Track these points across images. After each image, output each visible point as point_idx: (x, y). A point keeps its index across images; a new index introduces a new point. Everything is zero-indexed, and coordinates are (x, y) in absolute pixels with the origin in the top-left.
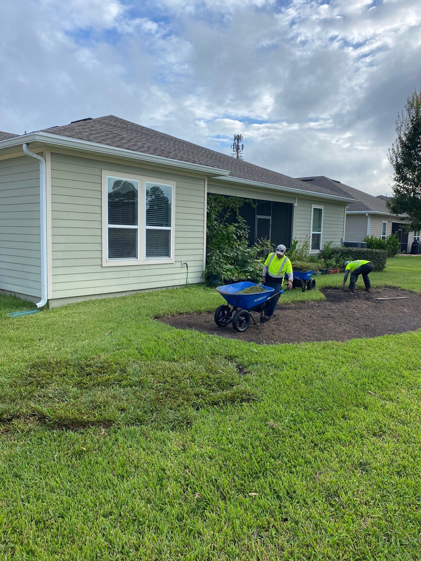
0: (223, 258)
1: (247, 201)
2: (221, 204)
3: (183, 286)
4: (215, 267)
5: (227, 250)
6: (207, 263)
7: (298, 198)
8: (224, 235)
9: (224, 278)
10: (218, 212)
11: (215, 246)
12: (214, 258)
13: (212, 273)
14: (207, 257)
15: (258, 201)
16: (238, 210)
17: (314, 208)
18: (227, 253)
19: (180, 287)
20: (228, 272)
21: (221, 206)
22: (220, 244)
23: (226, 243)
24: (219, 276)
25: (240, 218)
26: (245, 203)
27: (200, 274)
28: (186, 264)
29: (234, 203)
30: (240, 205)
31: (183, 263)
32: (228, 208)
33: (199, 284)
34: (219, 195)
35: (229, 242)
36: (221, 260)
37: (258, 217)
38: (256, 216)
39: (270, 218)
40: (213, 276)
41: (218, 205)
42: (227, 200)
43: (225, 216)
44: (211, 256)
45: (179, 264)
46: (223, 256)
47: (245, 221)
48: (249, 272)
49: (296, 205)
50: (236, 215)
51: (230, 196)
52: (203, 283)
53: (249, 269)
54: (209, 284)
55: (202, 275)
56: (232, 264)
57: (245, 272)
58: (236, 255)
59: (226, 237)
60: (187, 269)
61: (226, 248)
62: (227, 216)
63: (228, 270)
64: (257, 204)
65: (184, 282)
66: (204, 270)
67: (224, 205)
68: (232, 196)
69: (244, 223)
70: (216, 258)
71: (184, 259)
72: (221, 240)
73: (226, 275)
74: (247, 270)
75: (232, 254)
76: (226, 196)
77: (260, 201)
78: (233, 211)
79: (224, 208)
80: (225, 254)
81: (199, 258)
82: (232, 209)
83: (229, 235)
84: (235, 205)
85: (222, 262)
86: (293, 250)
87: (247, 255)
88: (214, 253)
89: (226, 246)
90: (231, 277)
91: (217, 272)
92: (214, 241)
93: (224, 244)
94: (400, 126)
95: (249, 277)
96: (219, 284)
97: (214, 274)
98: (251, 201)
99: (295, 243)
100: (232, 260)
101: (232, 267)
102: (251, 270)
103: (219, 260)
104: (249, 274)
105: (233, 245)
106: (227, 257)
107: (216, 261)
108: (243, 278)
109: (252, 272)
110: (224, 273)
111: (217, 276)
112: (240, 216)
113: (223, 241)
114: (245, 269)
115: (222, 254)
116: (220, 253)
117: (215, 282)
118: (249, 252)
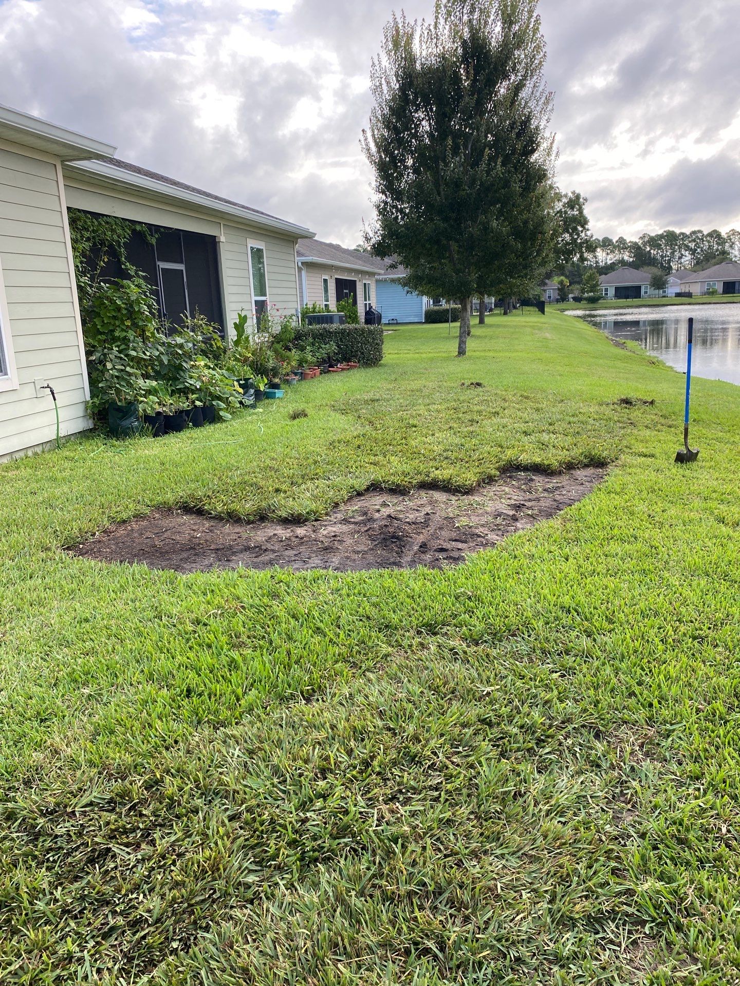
0: (131, 364)
1: (138, 228)
2: (87, 235)
3: (48, 444)
4: (117, 386)
5: (135, 345)
6: (93, 382)
7: (224, 225)
8: (119, 309)
9: (144, 410)
10: (84, 255)
11: (99, 337)
12: (109, 366)
13: (114, 402)
14: (90, 364)
15: (158, 227)
16: (122, 250)
17: (252, 248)
18: (134, 349)
19: (41, 447)
20: (150, 397)
21: (88, 239)
22: (113, 331)
23: (128, 326)
24: (132, 408)
25: (131, 269)
26: (134, 231)
27: (79, 411)
28: (48, 387)
29: (113, 231)
30: (125, 237)
31: (38, 387)
32: (102, 243)
33: (85, 435)
34: (79, 210)
35: (135, 325)
36: (128, 369)
37: (163, 265)
38: (158, 263)
39: (182, 267)
40: (119, 409)
41: (82, 236)
42: (100, 224)
43: (97, 264)
44: (102, 362)
45: (29, 391)
46: (132, 359)
47: (144, 274)
48: (193, 392)
49: (223, 239)
50: (120, 263)
51: (103, 215)
52: (91, 430)
53: (191, 384)
54: (109, 432)
55: (86, 409)
56: (146, 376)
57: (185, 391)
58: (157, 353)
59: (124, 312)
60: (55, 399)
61: (132, 338)
62: (102, 263)
63: (149, 392)
64: (157, 236)
65: (49, 434)
66: (88, 398)
67: (94, 237)
68: (107, 216)
69: (144, 278)
70: (114, 366)
71: (40, 376)
72: (112, 322)
73: (150, 405)
74: (186, 387)
75: (148, 354)
76: (96, 215)
77: (162, 230)
78: (113, 252)
79: (95, 244)
80: (133, 353)
81: (71, 368)
82: (111, 246)
83: (131, 306)
84: (115, 237)
85: (130, 374)
86: (240, 335)
87: (180, 352)
88: (105, 355)
89: (131, 334)
90: (159, 409)
91: (126, 399)
92: (95, 325)
93: (123, 330)
94: (378, 84)
95: (198, 403)
96: (137, 428)
97: (119, 404)
98: (145, 228)
99: (244, 319)
100: (147, 367)
101: (154, 383)
102: (198, 387)
103: (122, 370)
104: (195, 396)
105: (144, 331)
106: (138, 361)
107: (117, 374)
108: (185, 405)
109: (200, 390)
110: (142, 399)
111: (129, 409)
112: (128, 264)
113: (117, 323)
114: (181, 386)
115: (127, 355)
116: (120, 352)
117: (125, 423)
118: (181, 346)
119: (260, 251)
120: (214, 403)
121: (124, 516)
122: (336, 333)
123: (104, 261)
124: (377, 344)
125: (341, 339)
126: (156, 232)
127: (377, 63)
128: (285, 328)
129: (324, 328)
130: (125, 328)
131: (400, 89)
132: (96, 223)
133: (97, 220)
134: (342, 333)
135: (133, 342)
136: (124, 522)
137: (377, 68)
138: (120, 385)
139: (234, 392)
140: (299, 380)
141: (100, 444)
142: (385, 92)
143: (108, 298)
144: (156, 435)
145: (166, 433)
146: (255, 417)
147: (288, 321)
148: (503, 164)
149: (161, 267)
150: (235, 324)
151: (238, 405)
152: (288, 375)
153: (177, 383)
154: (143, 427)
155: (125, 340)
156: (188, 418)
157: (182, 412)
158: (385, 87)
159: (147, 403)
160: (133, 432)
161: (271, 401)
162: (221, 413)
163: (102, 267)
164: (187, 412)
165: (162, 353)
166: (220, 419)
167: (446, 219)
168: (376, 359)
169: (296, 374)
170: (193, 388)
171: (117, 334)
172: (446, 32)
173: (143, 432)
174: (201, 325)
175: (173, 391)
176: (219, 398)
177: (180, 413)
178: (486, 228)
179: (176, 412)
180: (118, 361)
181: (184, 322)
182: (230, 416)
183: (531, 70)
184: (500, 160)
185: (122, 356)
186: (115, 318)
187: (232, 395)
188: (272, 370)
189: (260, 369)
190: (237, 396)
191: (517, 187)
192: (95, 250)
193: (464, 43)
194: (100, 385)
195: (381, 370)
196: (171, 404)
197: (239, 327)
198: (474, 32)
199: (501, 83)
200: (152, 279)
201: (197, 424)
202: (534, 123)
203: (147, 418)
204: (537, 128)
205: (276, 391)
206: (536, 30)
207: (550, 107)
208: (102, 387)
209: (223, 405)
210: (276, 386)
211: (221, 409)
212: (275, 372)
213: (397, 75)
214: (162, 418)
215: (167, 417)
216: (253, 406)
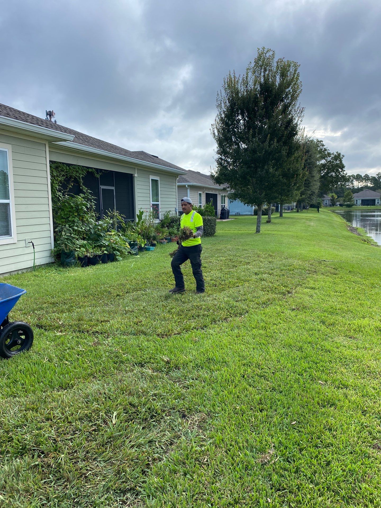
0: (74, 233)
1: (90, 170)
2: (63, 173)
3: (30, 269)
4: (66, 243)
5: (77, 224)
6: (55, 240)
7: (137, 169)
8: (72, 207)
9: (78, 255)
10: (61, 182)
11: (62, 220)
12: (63, 233)
13: (63, 251)
14: (55, 233)
15: (101, 170)
16: (81, 180)
17: (152, 180)
18: (77, 226)
19: (26, 270)
20: (82, 249)
21: (63, 176)
22: (69, 217)
23: (76, 216)
24: (72, 253)
25: (85, 189)
26: (88, 172)
27: (47, 254)
28: (31, 242)
29: (77, 172)
30: (83, 174)
31: (27, 242)
32: (71, 177)
33: (48, 265)
34: (60, 163)
35: (79, 215)
36: (72, 235)
37: (102, 187)
38: (100, 186)
39: (113, 188)
40: (65, 254)
41: (60, 174)
42: (70, 168)
43: (68, 187)
44: (60, 232)
45: (22, 244)
46: (75, 231)
47: (90, 191)
48: (104, 247)
49: (136, 175)
50: (79, 186)
51: (72, 165)
52: (53, 263)
53: (104, 243)
54: (61, 264)
55: (51, 253)
56: (84, 239)
57: (100, 246)
58: (88, 228)
59: (74, 209)
60: (34, 248)
61: (76, 221)
63: (82, 246)
64: (100, 174)
65: (30, 264)
66: (53, 248)
67: (66, 175)
68: (74, 165)
70: (66, 234)
71: (28, 237)
72: (69, 213)
73: (81, 252)
74: (101, 244)
75: (83, 228)
76: (69, 165)
77: (103, 171)
78: (76, 181)
79: (67, 178)
80: (76, 228)
81: (46, 234)
82: (75, 179)
83: (78, 207)
84: (78, 175)
85: (73, 238)
86: (139, 221)
87: (100, 228)
88: (62, 228)
89: (76, 219)
90: (86, 253)
91: (69, 249)
92: (61, 215)
93: (73, 217)
94: (219, 103)
95: (106, 252)
96: (73, 263)
97: (66, 251)
98: (94, 170)
99: (142, 213)
100: (83, 234)
101: (85, 242)
102: (107, 244)
103: (70, 236)
104: (104, 249)
105: (83, 218)
106: (79, 233)
107: (66, 237)
108: (99, 253)
109: (108, 246)
110: (77, 249)
111: (70, 254)
112: (84, 187)
113: (71, 214)
114: (99, 244)
115: (73, 229)
116: (70, 227)
117: (68, 260)
118: (101, 226)
119: (156, 181)
120: (114, 252)
123: (71, 185)
124: (212, 226)
126: (100, 172)
127: (219, 94)
128: (166, 217)
130: (74, 216)
131: (230, 105)
132: (68, 168)
133: (69, 167)
137: (220, 96)
138: (68, 243)
139: (126, 247)
140: (168, 242)
141: (54, 269)
142: (223, 107)
143: (68, 203)
144: (82, 266)
145: (88, 266)
146: (133, 260)
147: (167, 214)
148: (278, 142)
149: (101, 188)
150: (137, 215)
151: (127, 254)
152: (162, 240)
153: (98, 242)
154: (77, 263)
155: (73, 222)
156: (100, 259)
157: (97, 256)
158: (223, 105)
159: (80, 251)
160: (71, 264)
161: (147, 252)
162: (117, 257)
163: (70, 188)
164: (99, 256)
165: (91, 228)
166: (117, 260)
167: (249, 167)
168: (212, 233)
169: (166, 239)
170: (104, 245)
171: (70, 219)
172: (251, 81)
173: (76, 265)
174: (117, 215)
175: (95, 246)
176: (118, 250)
177: (96, 256)
178: (267, 172)
179: (94, 256)
180: (68, 231)
181: (108, 214)
182: (121, 259)
183: (294, 98)
184: (276, 140)
185: (70, 229)
186: (70, 211)
187: (125, 249)
188: (153, 237)
189: (146, 236)
190: (127, 249)
191: (284, 153)
192: (68, 180)
193: (261, 85)
194: (58, 242)
196: (91, 252)
197: (140, 217)
198: (266, 80)
199: (280, 103)
200: (96, 193)
201: (104, 262)
202: (295, 122)
203: (79, 258)
204: (296, 124)
205: (151, 247)
206: (297, 79)
207: (302, 115)
209: (119, 253)
210: (153, 245)
211: (118, 255)
213: (229, 99)
214: (86, 258)
215: (89, 258)
216: (136, 254)
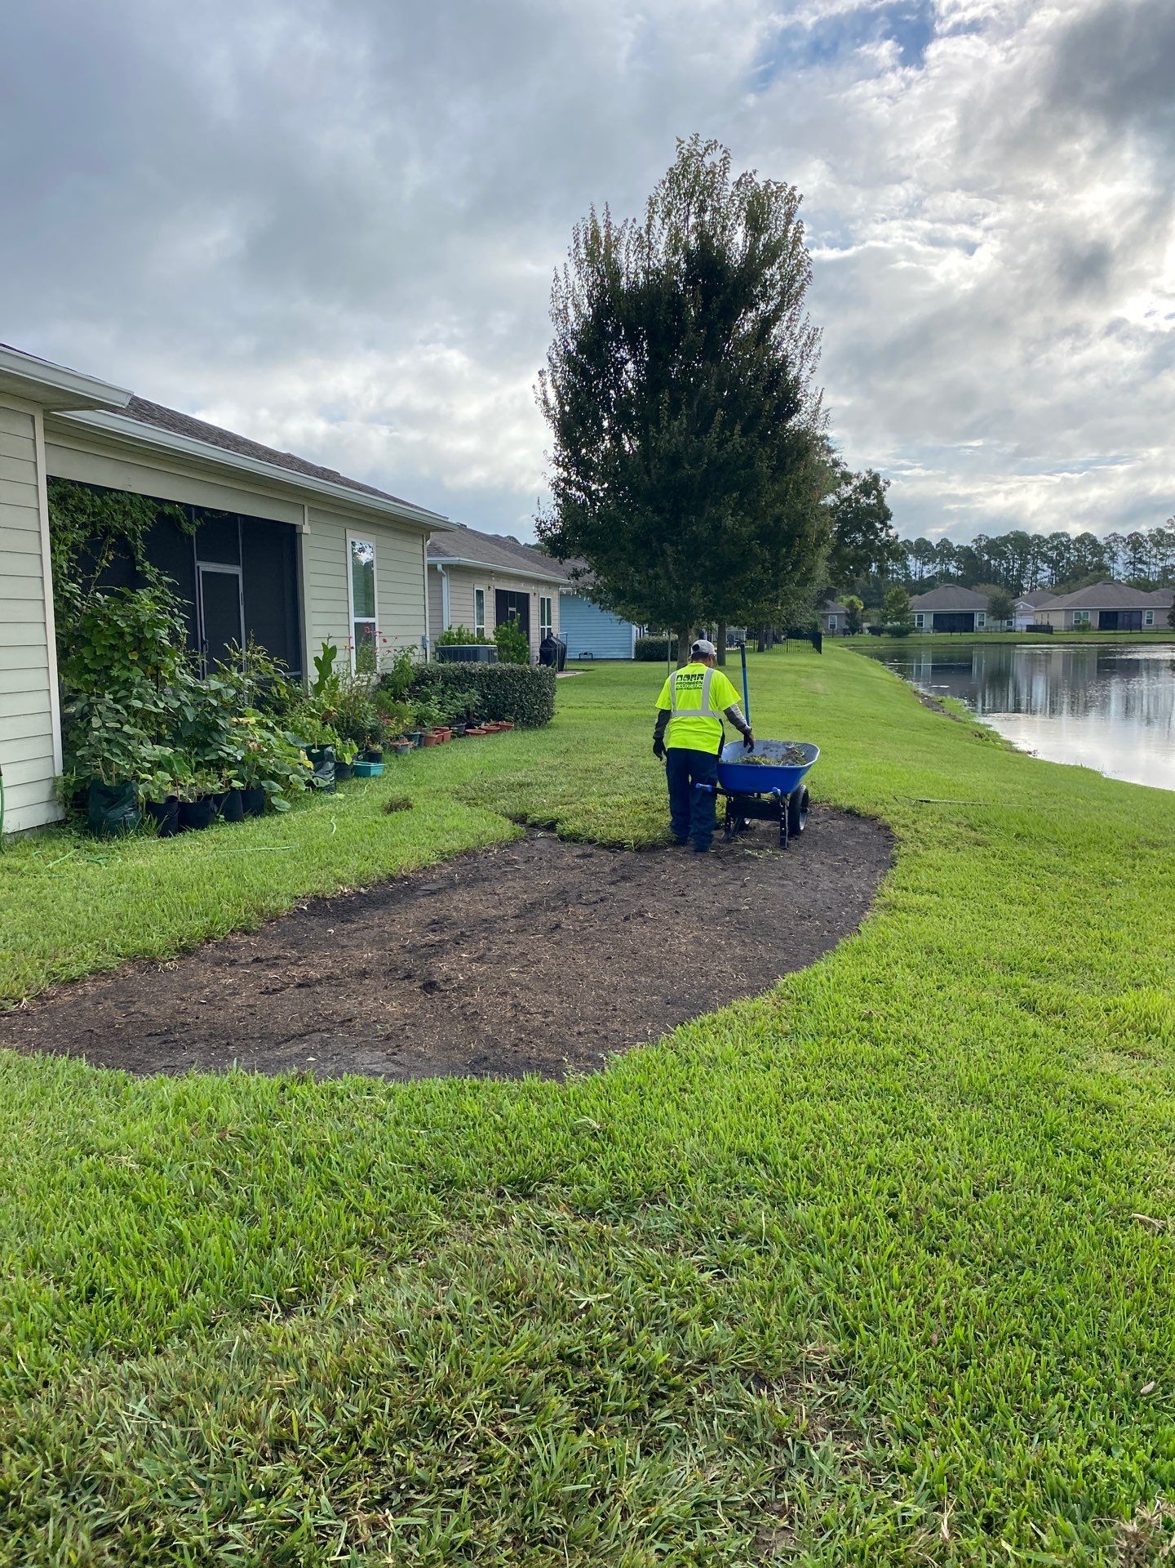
0: (132, 721)
1: (167, 510)
2: (83, 519)
4: (107, 755)
5: (140, 690)
6: (68, 746)
7: (309, 508)
8: (121, 634)
9: (147, 794)
10: (74, 548)
11: (87, 676)
12: (96, 722)
13: (99, 781)
14: (65, 720)
15: (200, 510)
16: (139, 542)
17: (355, 545)
18: (140, 698)
20: (159, 773)
21: (83, 526)
22: (109, 668)
23: (133, 662)
24: (128, 790)
25: (151, 572)
26: (161, 516)
27: (43, 792)
29: (126, 514)
30: (145, 524)
32: (107, 531)
33: (47, 831)
34: (73, 483)
35: (144, 659)
36: (126, 728)
37: (205, 567)
38: (198, 563)
39: (236, 570)
40: (106, 792)
41: (74, 521)
42: (105, 503)
43: (97, 564)
44: (85, 716)
46: (135, 712)
47: (170, 580)
48: (231, 766)
49: (306, 529)
50: (133, 561)
51: (111, 490)
52: (59, 824)
53: (228, 754)
54: (87, 827)
55: (54, 789)
56: (158, 740)
57: (218, 765)
58: (177, 704)
59: (129, 639)
61: (138, 680)
62: (104, 562)
63: (159, 765)
64: (198, 523)
66: (59, 772)
67: (93, 523)
68: (117, 491)
69: (170, 586)
70: (104, 723)
72: (109, 654)
73: (157, 786)
74: (221, 758)
75: (161, 705)
76: (100, 490)
77: (207, 513)
78: (123, 545)
79: (94, 534)
80: (137, 704)
81: (36, 725)
82: (121, 537)
83: (141, 630)
84: (129, 523)
85: (129, 737)
86: (323, 677)
87: (215, 703)
88: (91, 705)
89: (137, 674)
90: (170, 790)
91: (118, 775)
92: (82, 658)
93: (124, 667)
94: (561, 307)
95: (236, 784)
96: (133, 822)
97: (107, 783)
98: (179, 510)
99: (331, 653)
100: (159, 725)
101: (168, 751)
102: (239, 758)
103: (117, 730)
104: (233, 772)
105: (158, 669)
106: (143, 717)
107: (106, 735)
108: (215, 786)
109: (242, 762)
110: (144, 776)
111: (121, 793)
112: (147, 564)
113: (116, 655)
114: (212, 757)
115: (127, 707)
116: (116, 701)
117: (114, 814)
118: (217, 693)
120: (263, 784)
121: (74, 971)
122: (480, 675)
123: (107, 559)
124: (545, 694)
125: (488, 685)
126: (198, 517)
127: (561, 276)
128: (401, 666)
129: (463, 668)
130: (127, 663)
131: (596, 316)
132: (98, 501)
133: (100, 497)
134: (490, 676)
135: (140, 685)
136: (73, 981)
137: (562, 283)
138: (112, 754)
139: (299, 767)
140: (415, 748)
141: (68, 846)
142: (572, 318)
143: (104, 617)
144: (163, 834)
145: (181, 830)
146: (328, 807)
147: (407, 656)
148: (745, 432)
149: (201, 569)
150: (317, 659)
151: (304, 788)
152: (397, 739)
153: (207, 750)
154: (143, 821)
155: (127, 684)
156: (218, 806)
157: (208, 797)
158: (571, 312)
159: (152, 782)
160: (126, 828)
161: (362, 781)
162: (274, 800)
163: (104, 569)
164: (217, 798)
165: (186, 704)
166: (272, 810)
167: (658, 510)
168: (543, 717)
169: (410, 738)
170: (231, 759)
171: (114, 673)
172: (664, 239)
173: (141, 830)
174: (258, 661)
175: (198, 763)
176: (274, 777)
177: (205, 799)
178: (717, 526)
179: (199, 798)
180: (111, 715)
181: (229, 654)
182: (288, 805)
183: (789, 297)
184: (738, 427)
185: (119, 707)
186: (113, 647)
187: (296, 771)
188: (371, 731)
189: (350, 729)
190: (303, 772)
191: (763, 467)
192: (95, 544)
193: (689, 255)
194: (78, 753)
195: (550, 734)
196: (190, 785)
197: (323, 665)
198: (705, 239)
199: (745, 313)
200: (185, 588)
201: (233, 817)
202: (793, 372)
203: (151, 806)
204: (796, 379)
205: (372, 765)
206: (797, 241)
207: (815, 351)
208: (82, 756)
209: (278, 787)
210: (374, 757)
211: (274, 794)
212: (375, 734)
213: (590, 297)
214: (175, 806)
215: (184, 806)
216: (329, 789)
